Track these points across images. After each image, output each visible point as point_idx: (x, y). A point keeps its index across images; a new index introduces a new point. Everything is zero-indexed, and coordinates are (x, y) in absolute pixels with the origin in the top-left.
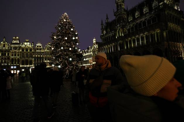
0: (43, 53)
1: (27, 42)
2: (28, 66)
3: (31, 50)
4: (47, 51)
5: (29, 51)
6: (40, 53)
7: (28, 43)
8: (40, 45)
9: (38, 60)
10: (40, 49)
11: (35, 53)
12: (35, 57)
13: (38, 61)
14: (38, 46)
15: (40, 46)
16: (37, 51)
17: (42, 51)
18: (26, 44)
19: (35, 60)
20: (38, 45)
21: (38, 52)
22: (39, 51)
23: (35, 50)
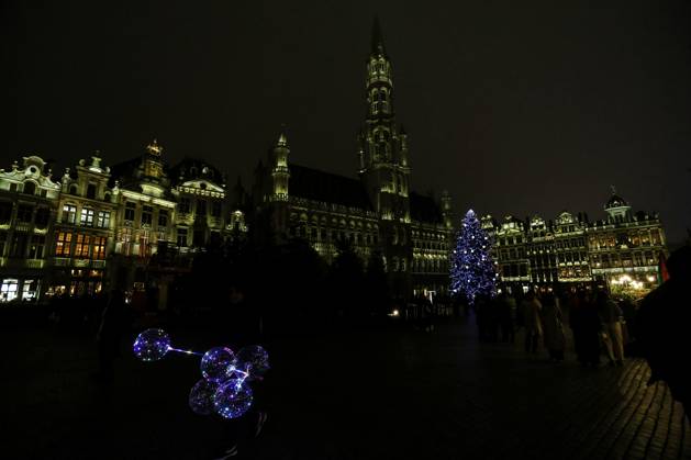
0: (551, 242)
1: (508, 222)
2: (517, 279)
3: (519, 239)
4: (562, 237)
5: (515, 242)
6: (543, 242)
7: (512, 225)
8: (541, 223)
9: (539, 262)
10: (543, 234)
11: (530, 245)
12: (532, 257)
13: (540, 265)
14: (534, 227)
15: (541, 227)
16: (534, 240)
17: (548, 238)
18: (506, 227)
19: (532, 262)
20: (534, 224)
21: (538, 243)
22: (540, 239)
23: (530, 239)
